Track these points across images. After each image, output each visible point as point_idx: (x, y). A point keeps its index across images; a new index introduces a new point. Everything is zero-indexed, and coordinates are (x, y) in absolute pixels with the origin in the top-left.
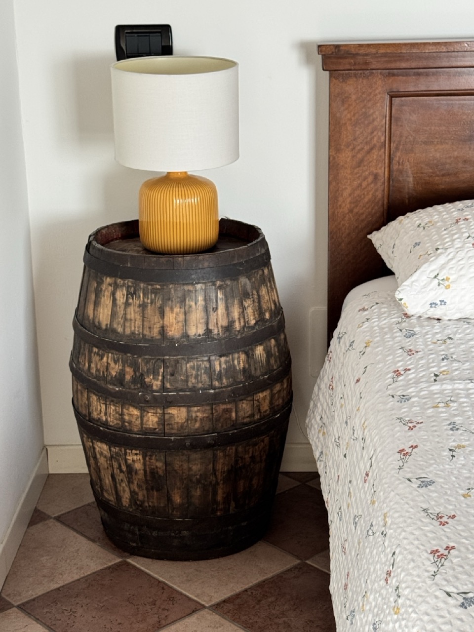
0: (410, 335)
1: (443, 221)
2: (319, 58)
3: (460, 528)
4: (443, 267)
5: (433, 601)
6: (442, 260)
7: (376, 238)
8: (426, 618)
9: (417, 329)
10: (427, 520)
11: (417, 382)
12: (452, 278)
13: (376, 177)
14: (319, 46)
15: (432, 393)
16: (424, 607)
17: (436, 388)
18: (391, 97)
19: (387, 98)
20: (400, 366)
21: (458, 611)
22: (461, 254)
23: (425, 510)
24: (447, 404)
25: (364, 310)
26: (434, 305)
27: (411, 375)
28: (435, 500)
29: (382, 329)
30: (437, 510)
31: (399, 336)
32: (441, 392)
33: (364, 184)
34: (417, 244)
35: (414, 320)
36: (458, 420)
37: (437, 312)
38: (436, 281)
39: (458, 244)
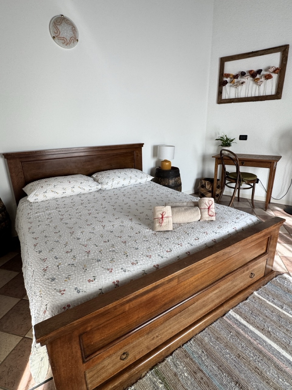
0: (32, 206)
1: (36, 184)
2: (3, 156)
3: (39, 239)
4: (36, 193)
5: (34, 254)
6: (35, 191)
7: (24, 189)
8: (33, 257)
9: (33, 205)
10: (33, 240)
11: (32, 214)
12: (38, 194)
13: (21, 177)
14: (3, 154)
15: (35, 216)
16: (32, 255)
17: (36, 215)
18: (21, 163)
19: (20, 163)
20: (29, 212)
21: (38, 254)
22: (39, 190)
23: (33, 238)
24: (38, 217)
25: (22, 203)
26: (35, 200)
27: (31, 213)
28: (35, 235)
29: (26, 206)
30: (35, 237)
31: (29, 207)
32: (37, 215)
33: (19, 179)
34: (31, 189)
35: (32, 203)
36: (40, 220)
37: (37, 201)
38: (35, 196)
39: (39, 188)
